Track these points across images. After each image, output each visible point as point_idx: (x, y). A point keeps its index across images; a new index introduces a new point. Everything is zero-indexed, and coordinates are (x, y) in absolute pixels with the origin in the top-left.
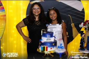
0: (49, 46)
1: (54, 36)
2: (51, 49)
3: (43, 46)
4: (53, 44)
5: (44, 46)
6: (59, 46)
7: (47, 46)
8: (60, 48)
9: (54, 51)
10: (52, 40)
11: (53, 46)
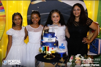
0: (51, 46)
1: (55, 37)
2: (53, 49)
3: (44, 46)
4: (55, 44)
5: (46, 46)
6: (60, 46)
7: (48, 46)
8: (61, 48)
9: (55, 51)
10: (54, 40)
11: (55, 47)
